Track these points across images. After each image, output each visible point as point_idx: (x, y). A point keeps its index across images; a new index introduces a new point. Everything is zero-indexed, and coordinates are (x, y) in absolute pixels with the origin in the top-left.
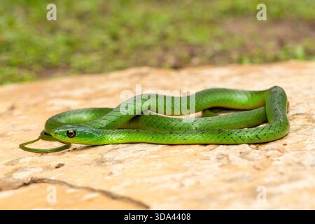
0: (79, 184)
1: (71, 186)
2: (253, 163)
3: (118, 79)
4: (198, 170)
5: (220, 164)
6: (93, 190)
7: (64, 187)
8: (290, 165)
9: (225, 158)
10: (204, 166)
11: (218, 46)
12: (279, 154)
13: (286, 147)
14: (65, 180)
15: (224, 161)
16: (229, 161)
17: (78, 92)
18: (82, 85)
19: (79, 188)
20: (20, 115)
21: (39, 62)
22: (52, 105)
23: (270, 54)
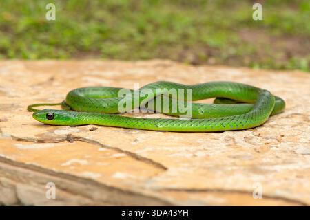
0: (110, 145)
1: (103, 146)
2: (254, 147)
3: (144, 67)
4: (209, 147)
5: (227, 144)
6: (121, 151)
7: (96, 146)
8: (284, 151)
9: (232, 140)
10: (214, 144)
11: (232, 51)
12: (277, 142)
13: (283, 138)
14: (98, 141)
15: (231, 142)
16: (235, 143)
17: (109, 74)
18: (112, 69)
19: (109, 148)
20: (58, 86)
21: (74, 44)
22: (86, 81)
23: (279, 64)
